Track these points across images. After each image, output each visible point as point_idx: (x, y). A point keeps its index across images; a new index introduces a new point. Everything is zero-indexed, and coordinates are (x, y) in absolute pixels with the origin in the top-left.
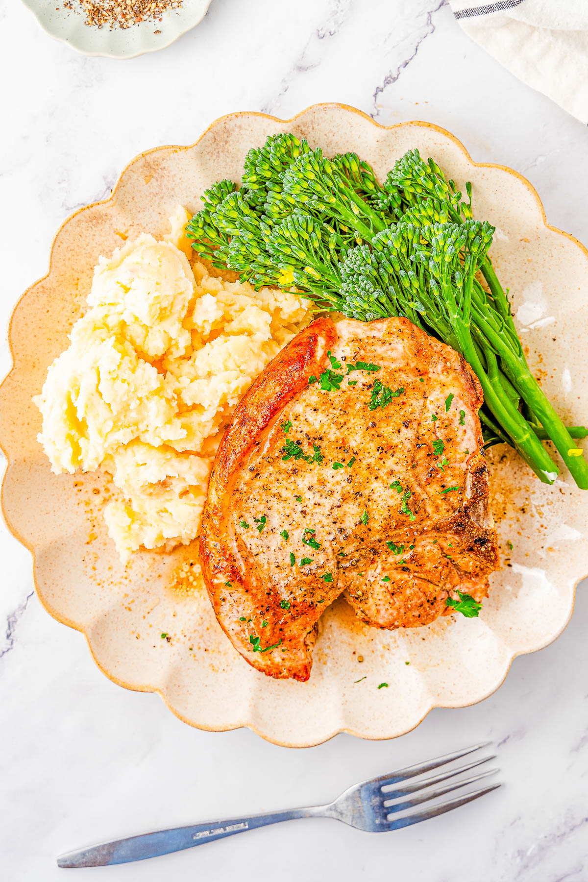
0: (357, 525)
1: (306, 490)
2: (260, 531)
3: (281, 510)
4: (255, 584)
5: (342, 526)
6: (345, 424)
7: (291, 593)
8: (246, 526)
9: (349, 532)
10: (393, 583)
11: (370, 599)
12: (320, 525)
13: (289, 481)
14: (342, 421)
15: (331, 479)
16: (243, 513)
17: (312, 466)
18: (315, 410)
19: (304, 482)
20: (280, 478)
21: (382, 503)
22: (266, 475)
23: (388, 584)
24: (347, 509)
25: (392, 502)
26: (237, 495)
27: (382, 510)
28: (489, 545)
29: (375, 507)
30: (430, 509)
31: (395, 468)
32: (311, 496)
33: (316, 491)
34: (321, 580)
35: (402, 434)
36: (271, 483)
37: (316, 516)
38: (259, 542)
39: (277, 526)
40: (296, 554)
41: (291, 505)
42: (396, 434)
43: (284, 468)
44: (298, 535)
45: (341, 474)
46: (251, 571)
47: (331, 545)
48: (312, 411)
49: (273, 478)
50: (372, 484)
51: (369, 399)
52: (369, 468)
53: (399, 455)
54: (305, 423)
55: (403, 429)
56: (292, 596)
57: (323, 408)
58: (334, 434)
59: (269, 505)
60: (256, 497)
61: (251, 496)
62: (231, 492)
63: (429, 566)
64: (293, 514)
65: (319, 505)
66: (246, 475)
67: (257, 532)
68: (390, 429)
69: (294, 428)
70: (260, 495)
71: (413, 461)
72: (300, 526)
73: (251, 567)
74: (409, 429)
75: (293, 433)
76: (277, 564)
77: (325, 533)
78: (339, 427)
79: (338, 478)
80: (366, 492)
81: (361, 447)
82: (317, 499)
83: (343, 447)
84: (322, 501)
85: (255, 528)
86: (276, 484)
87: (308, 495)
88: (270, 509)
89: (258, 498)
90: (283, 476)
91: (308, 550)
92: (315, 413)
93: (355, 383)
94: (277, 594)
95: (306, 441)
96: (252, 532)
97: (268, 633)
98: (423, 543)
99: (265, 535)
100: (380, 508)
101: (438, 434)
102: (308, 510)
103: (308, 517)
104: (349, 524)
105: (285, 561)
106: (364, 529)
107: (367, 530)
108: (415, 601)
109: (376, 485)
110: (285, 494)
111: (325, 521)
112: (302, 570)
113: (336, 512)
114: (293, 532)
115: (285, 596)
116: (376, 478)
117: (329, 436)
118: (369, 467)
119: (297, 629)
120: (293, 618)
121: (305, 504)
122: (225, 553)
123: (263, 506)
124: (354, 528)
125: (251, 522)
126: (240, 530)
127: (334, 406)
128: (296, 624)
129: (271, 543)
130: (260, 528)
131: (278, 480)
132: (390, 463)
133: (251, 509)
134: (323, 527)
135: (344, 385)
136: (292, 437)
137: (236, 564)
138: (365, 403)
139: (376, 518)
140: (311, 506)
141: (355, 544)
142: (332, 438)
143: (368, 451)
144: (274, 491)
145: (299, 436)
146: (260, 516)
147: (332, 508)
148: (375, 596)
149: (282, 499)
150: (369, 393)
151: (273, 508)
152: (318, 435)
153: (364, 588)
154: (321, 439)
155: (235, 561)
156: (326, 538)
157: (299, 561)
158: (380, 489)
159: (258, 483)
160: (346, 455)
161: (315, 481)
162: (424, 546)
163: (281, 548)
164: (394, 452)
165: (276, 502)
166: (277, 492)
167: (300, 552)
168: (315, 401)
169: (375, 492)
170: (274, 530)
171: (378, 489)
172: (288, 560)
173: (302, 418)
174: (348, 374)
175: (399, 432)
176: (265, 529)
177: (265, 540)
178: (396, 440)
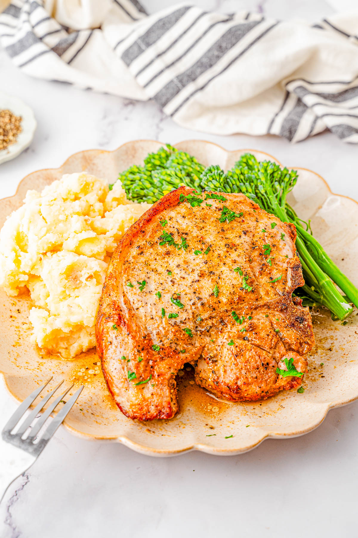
0: (210, 296)
1: (175, 267)
2: (141, 290)
3: (157, 279)
4: (135, 329)
5: (200, 296)
6: (203, 228)
7: (161, 341)
8: (131, 286)
9: (205, 301)
10: (236, 347)
11: (219, 361)
12: (184, 293)
13: (163, 261)
14: (201, 226)
15: (193, 261)
16: (130, 277)
17: (180, 252)
18: (183, 217)
19: (173, 262)
20: (157, 258)
21: (228, 282)
22: (148, 254)
23: (233, 348)
24: (203, 284)
25: (235, 282)
26: (126, 265)
27: (229, 286)
28: (306, 323)
29: (223, 284)
30: (262, 293)
31: (237, 259)
32: (178, 272)
33: (182, 268)
34: (183, 332)
35: (242, 238)
36: (151, 260)
37: (181, 286)
38: (140, 298)
39: (153, 290)
40: (166, 310)
41: (164, 277)
42: (237, 238)
43: (160, 251)
44: (167, 297)
45: (200, 259)
46: (132, 319)
47: (191, 308)
48: (181, 217)
49: (152, 257)
50: (221, 267)
51: (219, 217)
52: (219, 257)
53: (239, 251)
54: (176, 223)
55: (243, 236)
56: (162, 343)
57: (189, 217)
58: (195, 233)
59: (149, 275)
60: (140, 268)
61: (136, 267)
62: (122, 262)
63: (263, 334)
64: (165, 284)
65: (184, 278)
66: (134, 251)
67: (139, 291)
68: (234, 235)
69: (169, 225)
70: (143, 268)
71: (250, 257)
72: (170, 292)
73: (132, 316)
74: (247, 236)
75: (168, 227)
76: (152, 317)
77: (187, 299)
78: (199, 229)
79: (197, 261)
80: (217, 273)
81: (214, 243)
82: (183, 274)
83: (201, 241)
84: (186, 276)
85: (138, 288)
86: (154, 262)
87: (176, 271)
88: (149, 278)
89: (141, 269)
90: (160, 257)
91: (175, 309)
92: (183, 219)
93: (211, 206)
94: (150, 340)
95: (177, 233)
96: (134, 290)
97: (142, 369)
98: (258, 317)
99: (145, 294)
100: (227, 285)
101: (267, 241)
102: (176, 281)
103: (176, 286)
104: (205, 295)
105: (158, 314)
106: (215, 300)
107: (217, 302)
108: (253, 363)
109: (224, 268)
110: (160, 269)
111: (188, 291)
112: (170, 322)
113: (196, 285)
114: (164, 295)
115: (156, 342)
116: (224, 264)
117: (192, 233)
118: (219, 255)
119: (165, 368)
120: (162, 359)
121: (174, 278)
122: (115, 305)
123: (144, 275)
124: (208, 298)
125: (135, 283)
126: (127, 289)
127: (196, 217)
128: (164, 363)
129: (148, 301)
130: (141, 289)
131: (156, 259)
132: (234, 255)
133: (136, 276)
134: (186, 294)
135: (203, 205)
136: (167, 230)
137: (122, 313)
138: (217, 218)
139: (224, 292)
140: (178, 279)
141: (209, 312)
142: (195, 235)
143: (219, 246)
144: (153, 266)
145: (172, 230)
146: (141, 281)
147: (193, 282)
148: (223, 358)
149: (158, 272)
150: (220, 213)
151: (151, 278)
152: (185, 231)
153: (215, 352)
154: (186, 234)
155: (121, 311)
156: (188, 303)
157: (167, 315)
158: (227, 272)
159: (142, 259)
160: (203, 247)
161: (181, 262)
162: (258, 319)
163: (156, 303)
164: (237, 249)
165: (153, 275)
166: (154, 267)
167: (168, 309)
168: (184, 212)
169: (224, 273)
170: (151, 292)
171: (226, 271)
172: (160, 313)
173: (174, 220)
174: (206, 199)
175: (240, 237)
176: (144, 290)
177: (144, 297)
178: (237, 241)
